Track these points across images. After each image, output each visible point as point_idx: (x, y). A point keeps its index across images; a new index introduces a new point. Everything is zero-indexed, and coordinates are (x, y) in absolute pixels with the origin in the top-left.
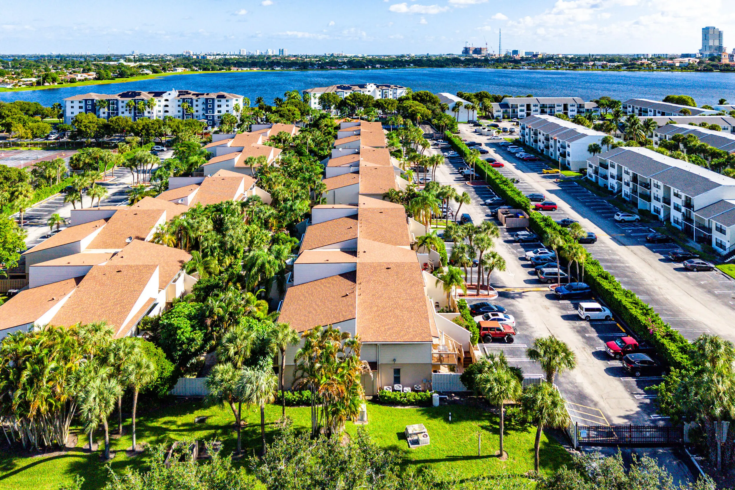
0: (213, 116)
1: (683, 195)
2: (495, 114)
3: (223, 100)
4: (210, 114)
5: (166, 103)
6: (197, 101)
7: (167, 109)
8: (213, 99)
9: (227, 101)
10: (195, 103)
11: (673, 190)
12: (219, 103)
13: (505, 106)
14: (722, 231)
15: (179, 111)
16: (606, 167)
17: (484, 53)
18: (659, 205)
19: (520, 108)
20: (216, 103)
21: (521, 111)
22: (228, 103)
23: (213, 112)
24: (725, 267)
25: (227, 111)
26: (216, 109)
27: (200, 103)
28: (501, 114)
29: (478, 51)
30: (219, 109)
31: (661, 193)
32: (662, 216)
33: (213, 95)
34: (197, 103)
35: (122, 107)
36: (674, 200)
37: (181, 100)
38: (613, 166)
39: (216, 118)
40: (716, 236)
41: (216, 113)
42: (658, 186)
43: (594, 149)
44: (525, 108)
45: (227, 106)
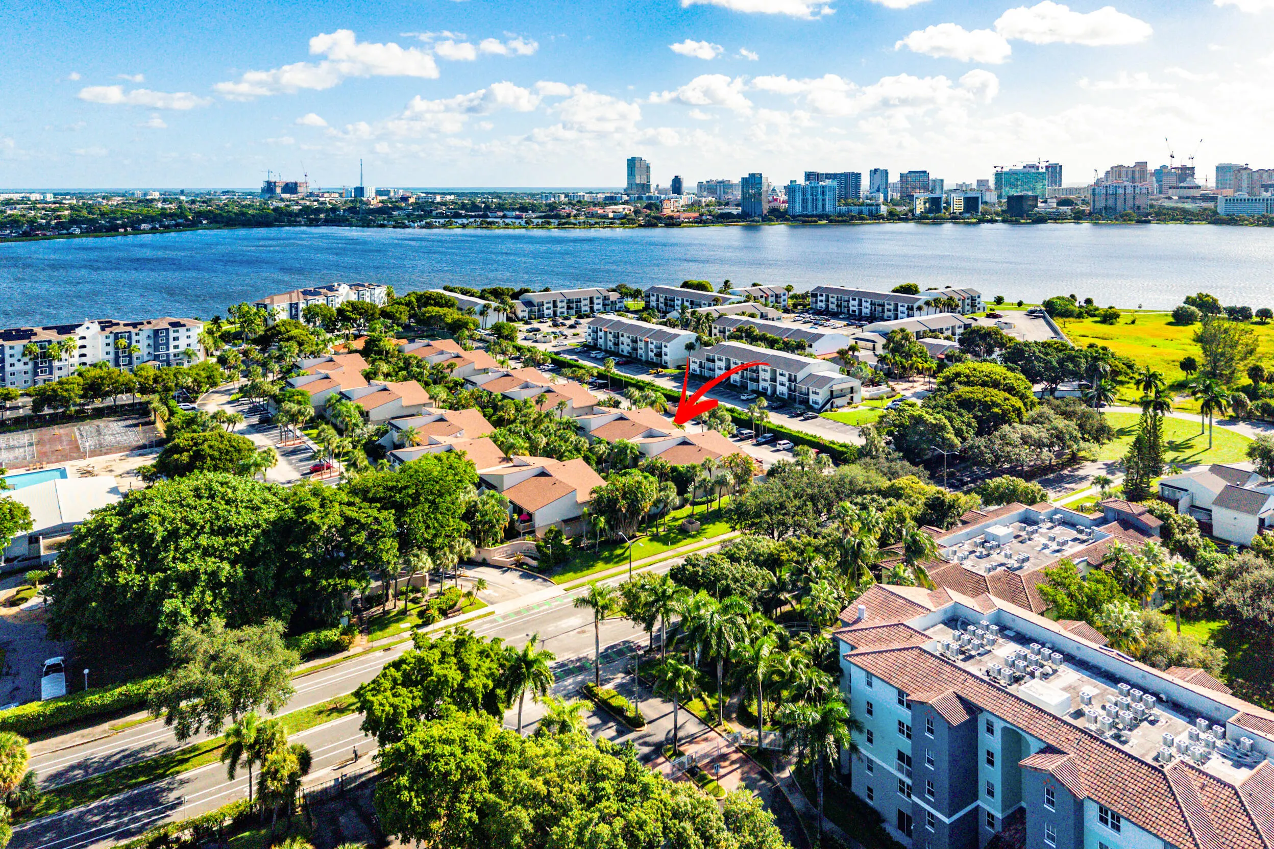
0: (168, 355)
1: (787, 374)
2: (520, 315)
3: (182, 330)
4: (162, 352)
5: (82, 342)
6: (137, 334)
7: (83, 351)
8: (167, 330)
9: (188, 330)
10: (134, 338)
11: (779, 371)
12: (176, 335)
13: (528, 304)
14: (816, 393)
15: (108, 353)
16: (713, 361)
17: (302, 190)
18: (766, 384)
19: (546, 306)
20: (172, 335)
21: (548, 308)
22: (189, 333)
23: (168, 349)
24: (823, 414)
25: (189, 345)
26: (172, 343)
27: (143, 336)
28: (526, 314)
29: (291, 188)
30: (176, 343)
31: (768, 376)
32: (769, 392)
33: (164, 324)
34: (137, 338)
35: (11, 356)
36: (779, 378)
37: (112, 336)
38: (720, 359)
39: (172, 357)
40: (812, 397)
41: (172, 351)
42: (765, 370)
43: (690, 347)
44: (551, 305)
45: (188, 337)
